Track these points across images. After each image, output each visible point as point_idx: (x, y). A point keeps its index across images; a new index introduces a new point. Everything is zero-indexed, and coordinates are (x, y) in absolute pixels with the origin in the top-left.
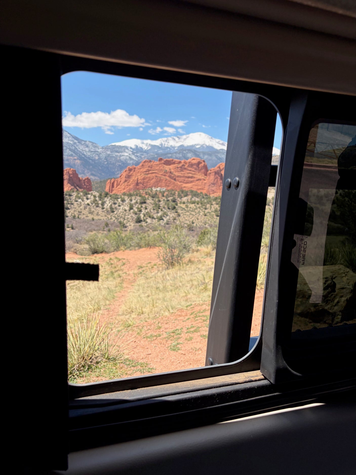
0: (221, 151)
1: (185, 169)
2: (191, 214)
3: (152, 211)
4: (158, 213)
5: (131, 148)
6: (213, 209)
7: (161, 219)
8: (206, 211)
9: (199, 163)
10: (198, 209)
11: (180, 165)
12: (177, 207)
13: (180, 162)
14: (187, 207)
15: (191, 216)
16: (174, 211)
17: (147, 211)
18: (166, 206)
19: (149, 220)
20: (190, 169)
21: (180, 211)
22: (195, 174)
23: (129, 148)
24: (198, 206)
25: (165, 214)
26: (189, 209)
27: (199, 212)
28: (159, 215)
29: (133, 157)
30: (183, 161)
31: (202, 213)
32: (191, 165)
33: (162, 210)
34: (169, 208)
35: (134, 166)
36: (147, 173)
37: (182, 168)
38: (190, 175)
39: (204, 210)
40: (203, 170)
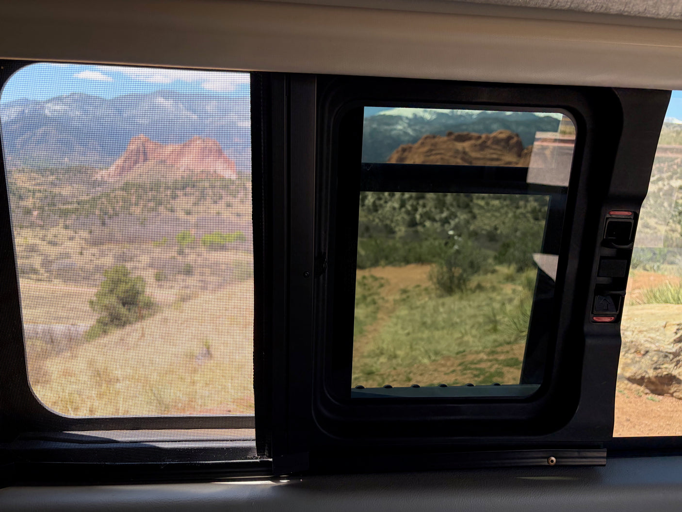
0: (546, 119)
1: (488, 147)
2: (493, 215)
3: (433, 210)
4: (442, 212)
5: (407, 118)
6: (529, 208)
7: (446, 221)
8: (519, 211)
9: (509, 138)
10: (505, 209)
11: (480, 142)
12: (471, 204)
13: (479, 138)
14: (487, 204)
15: (493, 219)
16: (467, 210)
17: (425, 210)
18: (455, 203)
19: (428, 224)
20: (495, 147)
21: (476, 211)
22: (502, 155)
23: (404, 119)
24: (505, 203)
25: (453, 215)
26: (490, 207)
27: (506, 213)
28: (444, 215)
29: (410, 131)
30: (484, 136)
31: (510, 215)
32: (497, 141)
33: (448, 209)
34: (459, 206)
35: (410, 145)
36: (429, 154)
37: (483, 146)
38: (495, 156)
39: (514, 210)
40: (515, 149)
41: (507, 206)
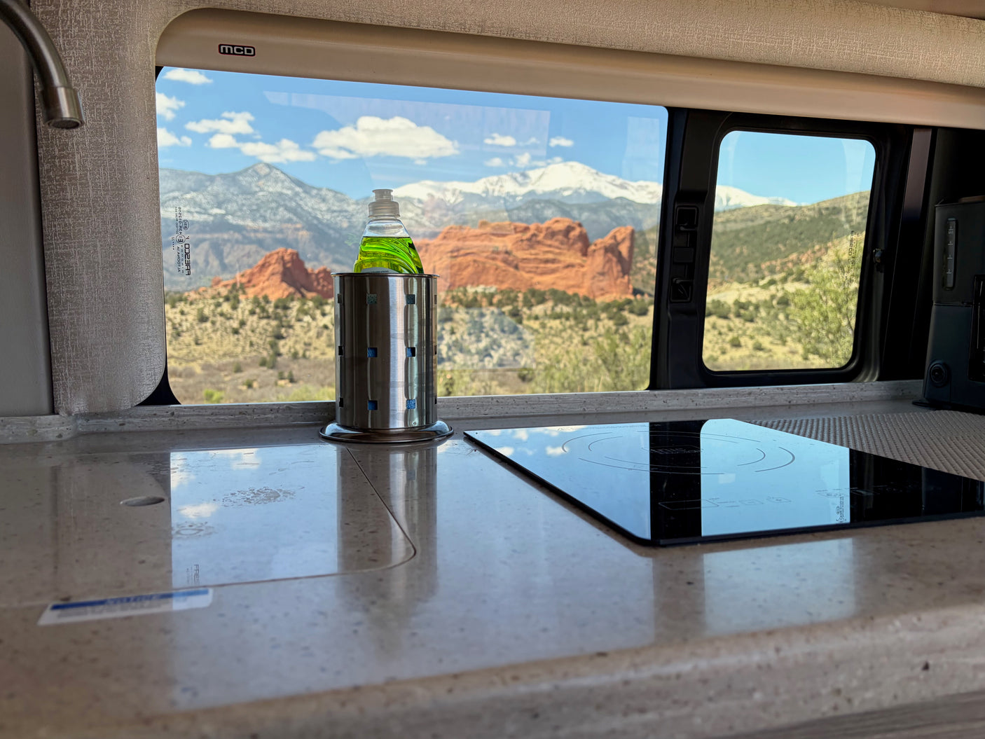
0: (619, 201)
1: (539, 242)
2: (552, 342)
3: (466, 337)
4: (478, 340)
5: (420, 201)
6: (601, 330)
7: (486, 353)
8: (587, 335)
9: (569, 229)
10: (569, 331)
11: (528, 235)
12: (520, 327)
13: (527, 229)
14: (543, 326)
15: (552, 347)
16: (515, 336)
17: (454, 338)
18: (496, 327)
19: (459, 358)
20: (549, 242)
21: (527, 336)
22: (560, 254)
23: (416, 202)
24: (568, 323)
25: (495, 344)
26: (547, 330)
27: (571, 337)
28: (482, 345)
29: (425, 220)
30: (532, 227)
31: (576, 340)
32: (552, 234)
33: (487, 336)
34: (503, 331)
35: (427, 241)
36: (455, 254)
37: (532, 242)
38: (550, 256)
39: (581, 333)
40: (579, 245)
41: (571, 327)
